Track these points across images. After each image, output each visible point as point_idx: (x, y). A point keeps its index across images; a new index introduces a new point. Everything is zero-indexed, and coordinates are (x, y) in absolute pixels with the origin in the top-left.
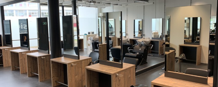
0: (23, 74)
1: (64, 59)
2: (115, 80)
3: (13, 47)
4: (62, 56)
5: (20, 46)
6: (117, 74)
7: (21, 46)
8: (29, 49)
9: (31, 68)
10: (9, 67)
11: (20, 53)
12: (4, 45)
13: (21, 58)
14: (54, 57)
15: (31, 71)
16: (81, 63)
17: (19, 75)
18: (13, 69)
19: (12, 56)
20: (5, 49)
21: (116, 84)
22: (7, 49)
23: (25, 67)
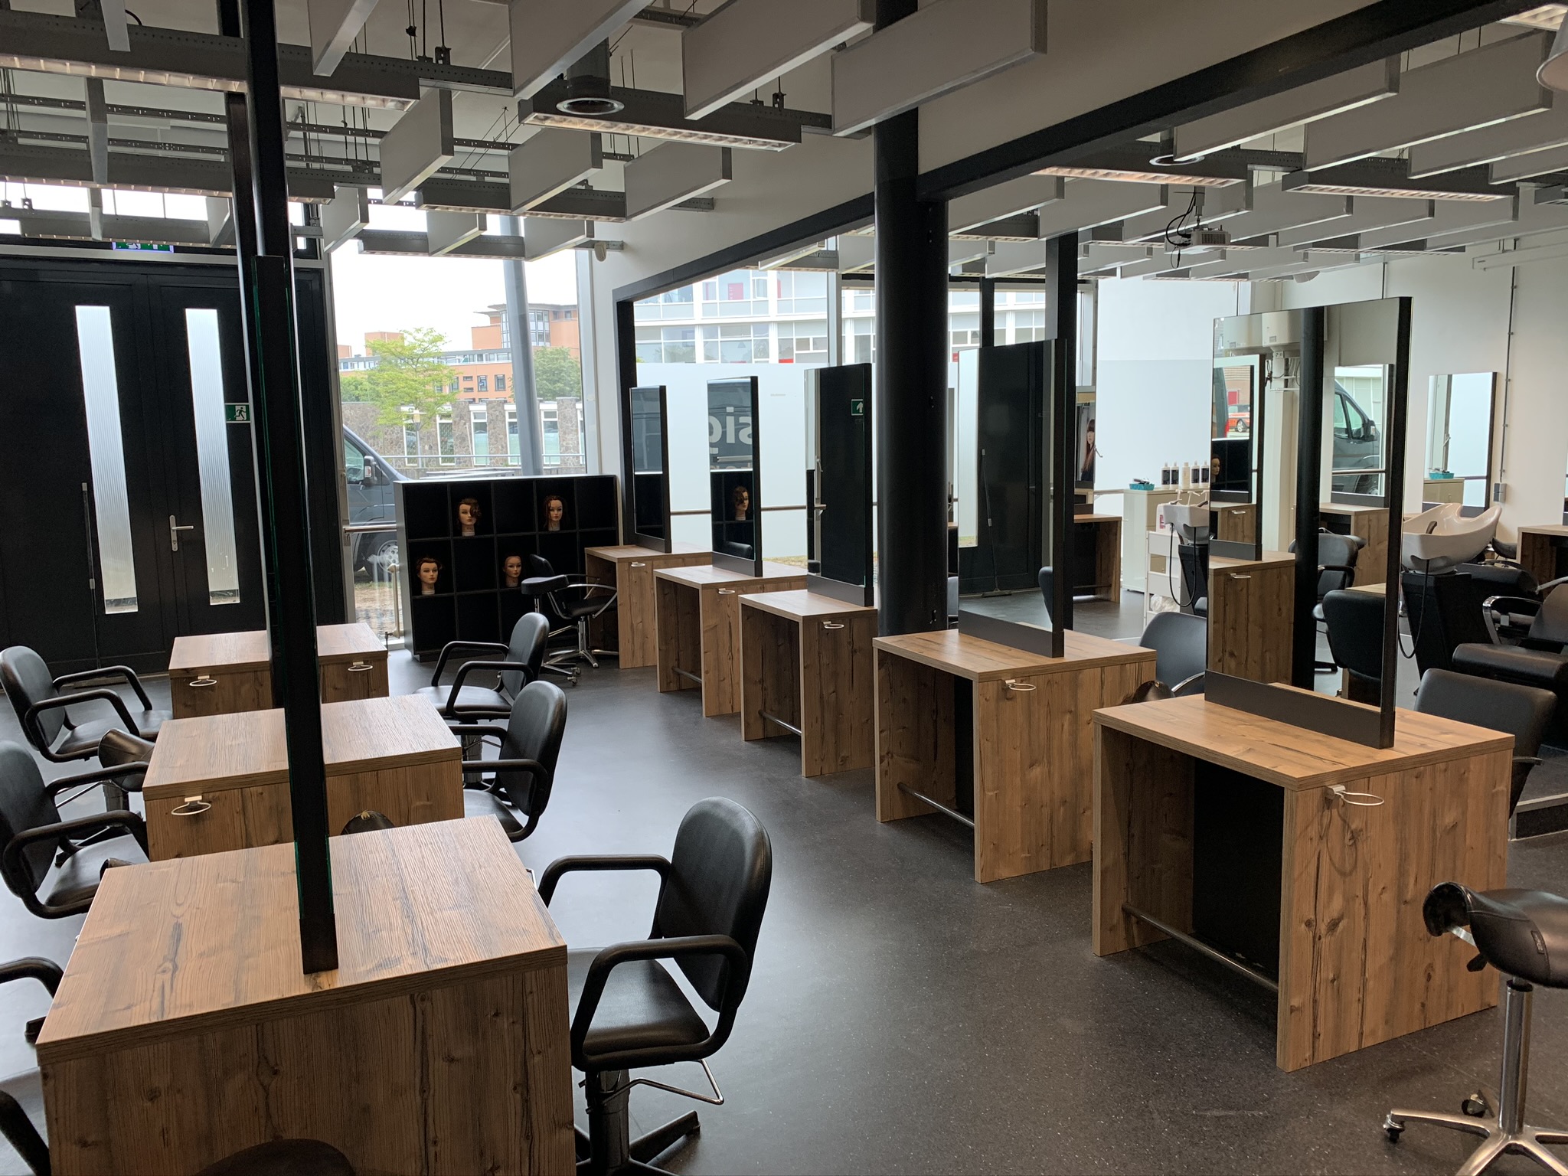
0: (720, 717)
1: (962, 643)
2: (1313, 831)
3: (675, 550)
4: (953, 627)
5: (707, 546)
6: (1338, 789)
7: (715, 548)
8: (759, 571)
9: (764, 689)
10: (645, 671)
11: (705, 586)
12: (632, 541)
13: (712, 622)
14: (898, 628)
15: (760, 707)
16: (1075, 685)
17: (696, 723)
18: (668, 684)
19: (663, 607)
20: (629, 561)
21: (1325, 859)
22: (640, 560)
23: (727, 681)
